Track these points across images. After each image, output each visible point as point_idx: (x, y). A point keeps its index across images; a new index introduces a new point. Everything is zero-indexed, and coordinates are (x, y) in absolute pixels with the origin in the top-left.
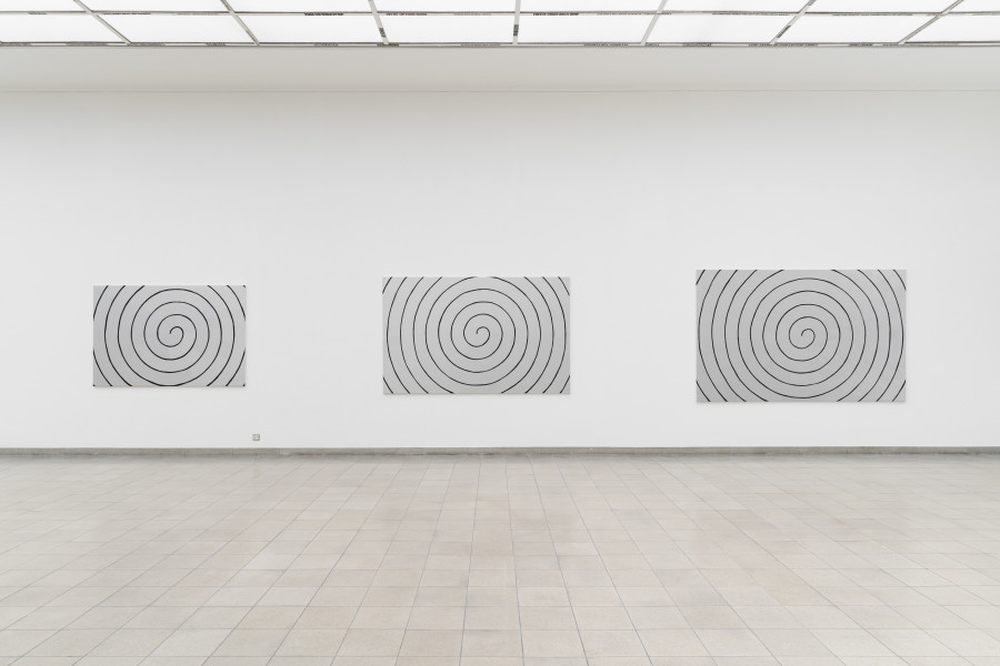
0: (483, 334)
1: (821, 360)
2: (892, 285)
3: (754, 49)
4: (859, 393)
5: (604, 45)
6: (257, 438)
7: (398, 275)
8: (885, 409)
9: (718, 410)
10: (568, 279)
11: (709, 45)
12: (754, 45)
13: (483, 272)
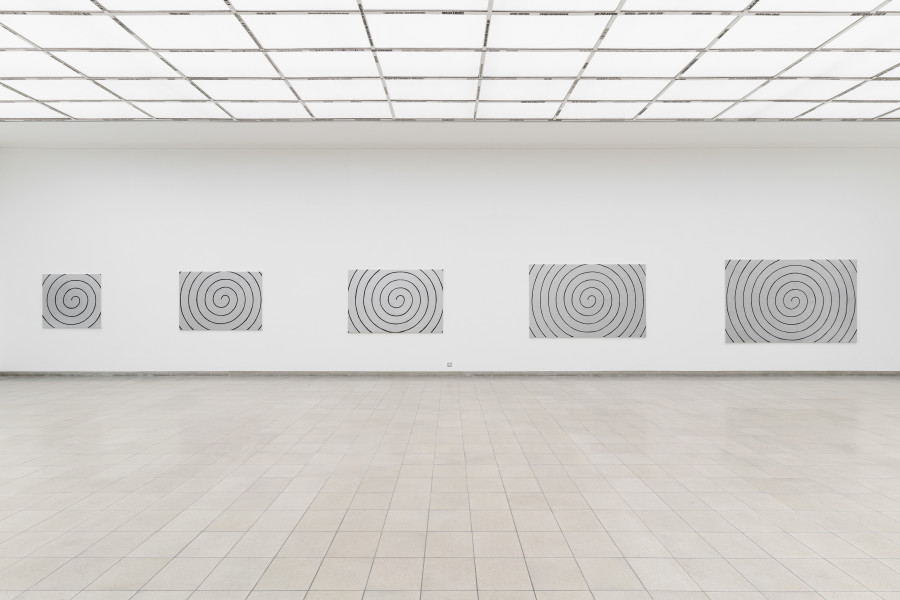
0: (592, 300)
1: (804, 316)
2: (848, 270)
3: (782, 123)
4: (827, 337)
5: (689, 120)
6: (450, 365)
7: (539, 263)
8: (844, 347)
9: (739, 347)
10: (644, 266)
11: (754, 120)
12: (783, 120)
13: (592, 260)
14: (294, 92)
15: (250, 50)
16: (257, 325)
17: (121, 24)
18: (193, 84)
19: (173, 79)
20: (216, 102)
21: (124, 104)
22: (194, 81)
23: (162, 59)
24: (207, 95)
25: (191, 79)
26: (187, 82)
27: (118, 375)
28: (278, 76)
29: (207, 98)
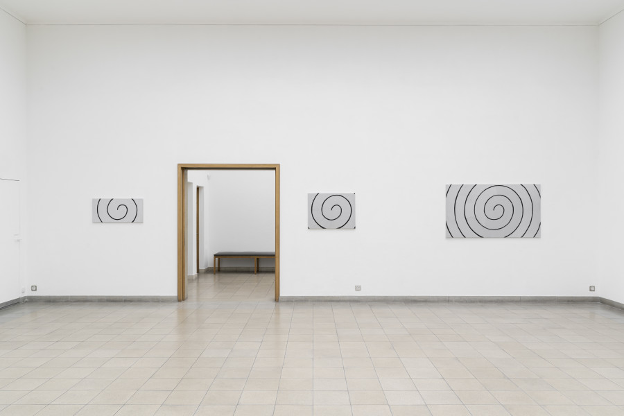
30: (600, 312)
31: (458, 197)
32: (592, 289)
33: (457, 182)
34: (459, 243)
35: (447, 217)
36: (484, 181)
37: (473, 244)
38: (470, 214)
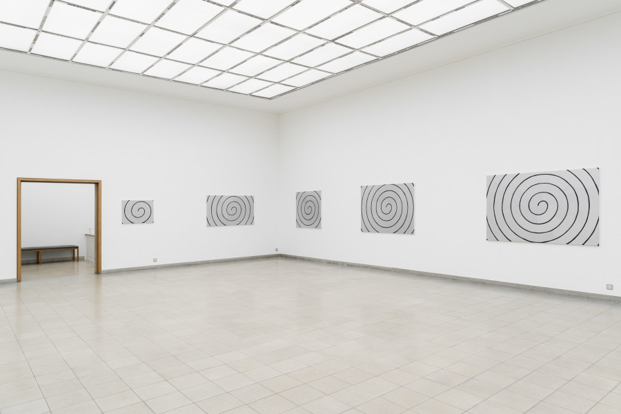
14: (402, 22)
15: (349, 6)
16: (410, 230)
17: (276, 24)
18: (337, 43)
19: (323, 45)
20: (359, 50)
21: (313, 70)
22: (336, 41)
23: (309, 35)
24: (350, 48)
25: (333, 41)
26: (332, 44)
27: (330, 263)
28: (381, 16)
29: (351, 50)
30: (281, 261)
31: (213, 202)
32: (277, 250)
33: (212, 194)
34: (214, 229)
35: (208, 214)
36: (227, 194)
37: (221, 230)
38: (219, 213)
